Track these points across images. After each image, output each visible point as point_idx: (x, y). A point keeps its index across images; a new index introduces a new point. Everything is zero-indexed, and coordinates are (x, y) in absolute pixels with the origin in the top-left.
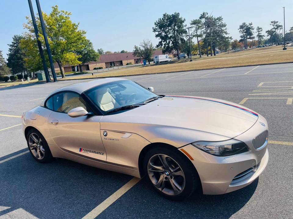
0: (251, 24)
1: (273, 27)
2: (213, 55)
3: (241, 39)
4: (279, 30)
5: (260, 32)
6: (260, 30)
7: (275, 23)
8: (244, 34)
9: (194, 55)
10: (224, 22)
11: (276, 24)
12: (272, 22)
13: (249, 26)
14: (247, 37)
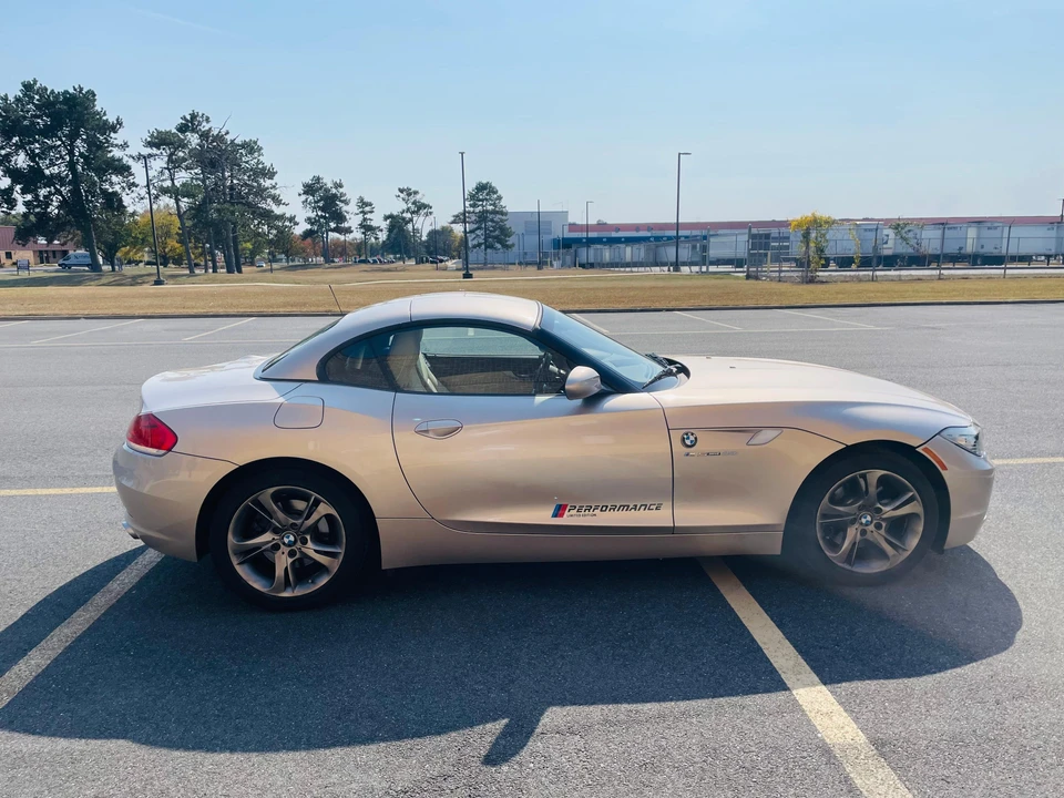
0: (341, 186)
1: (405, 207)
2: (211, 270)
3: (309, 227)
4: (421, 218)
5: (368, 216)
6: (367, 209)
7: (409, 195)
8: (319, 213)
9: (130, 262)
10: (267, 160)
11: (412, 199)
12: (401, 191)
13: (334, 191)
14: (327, 223)
